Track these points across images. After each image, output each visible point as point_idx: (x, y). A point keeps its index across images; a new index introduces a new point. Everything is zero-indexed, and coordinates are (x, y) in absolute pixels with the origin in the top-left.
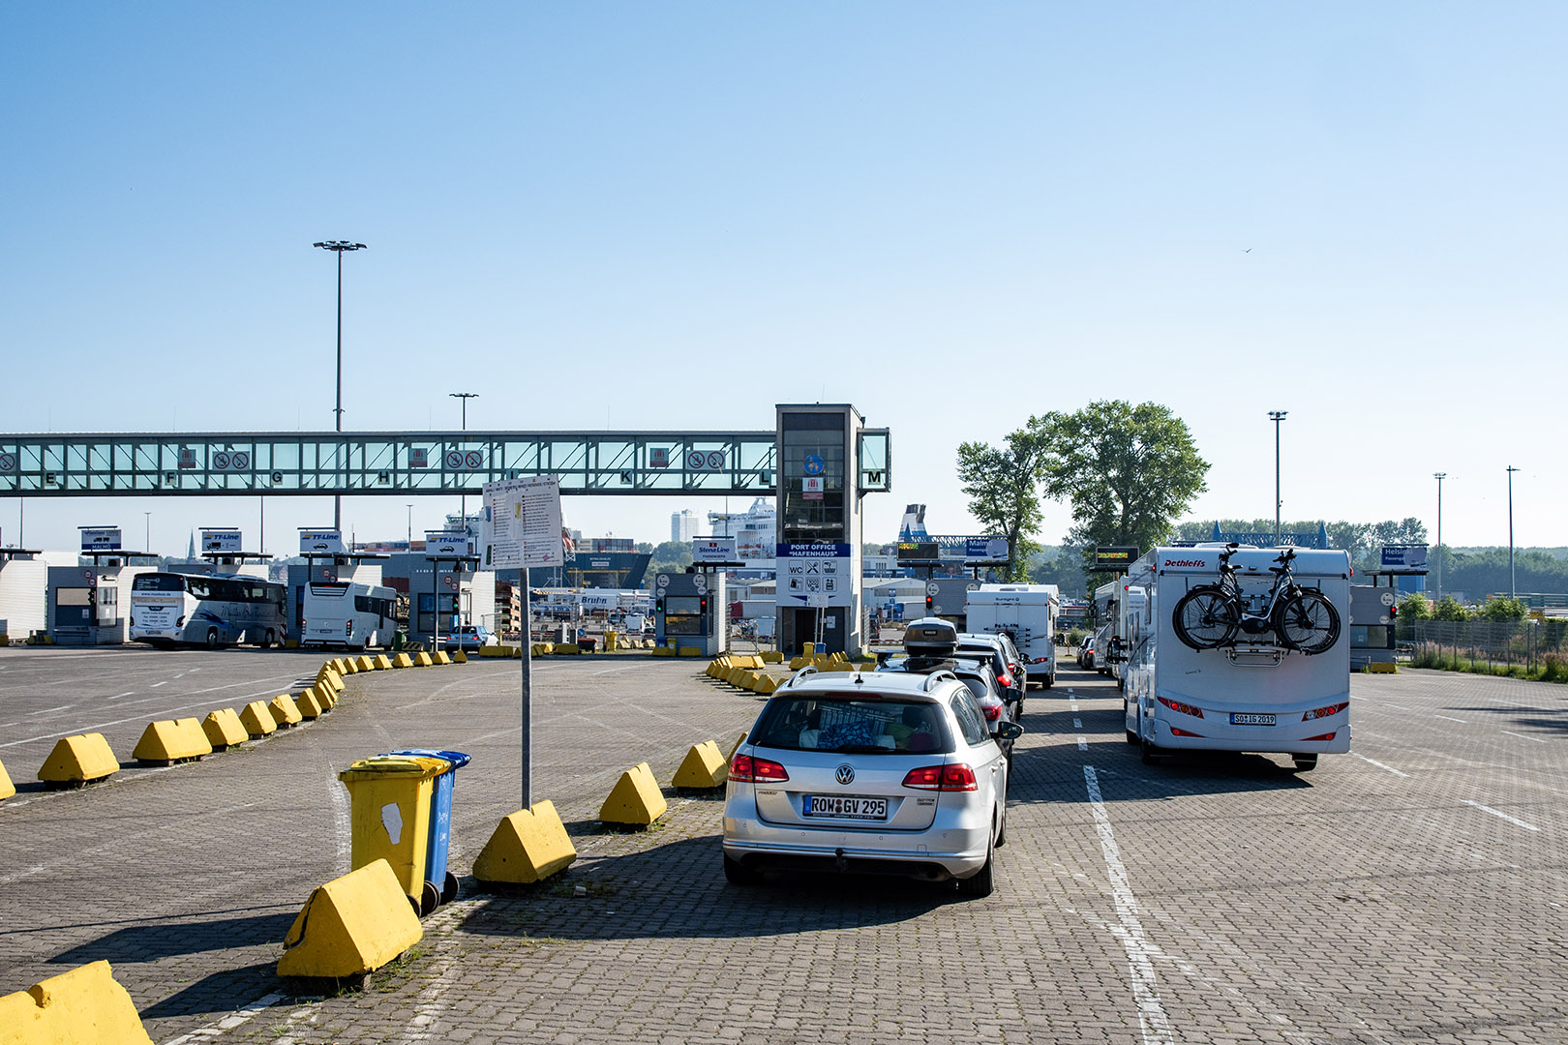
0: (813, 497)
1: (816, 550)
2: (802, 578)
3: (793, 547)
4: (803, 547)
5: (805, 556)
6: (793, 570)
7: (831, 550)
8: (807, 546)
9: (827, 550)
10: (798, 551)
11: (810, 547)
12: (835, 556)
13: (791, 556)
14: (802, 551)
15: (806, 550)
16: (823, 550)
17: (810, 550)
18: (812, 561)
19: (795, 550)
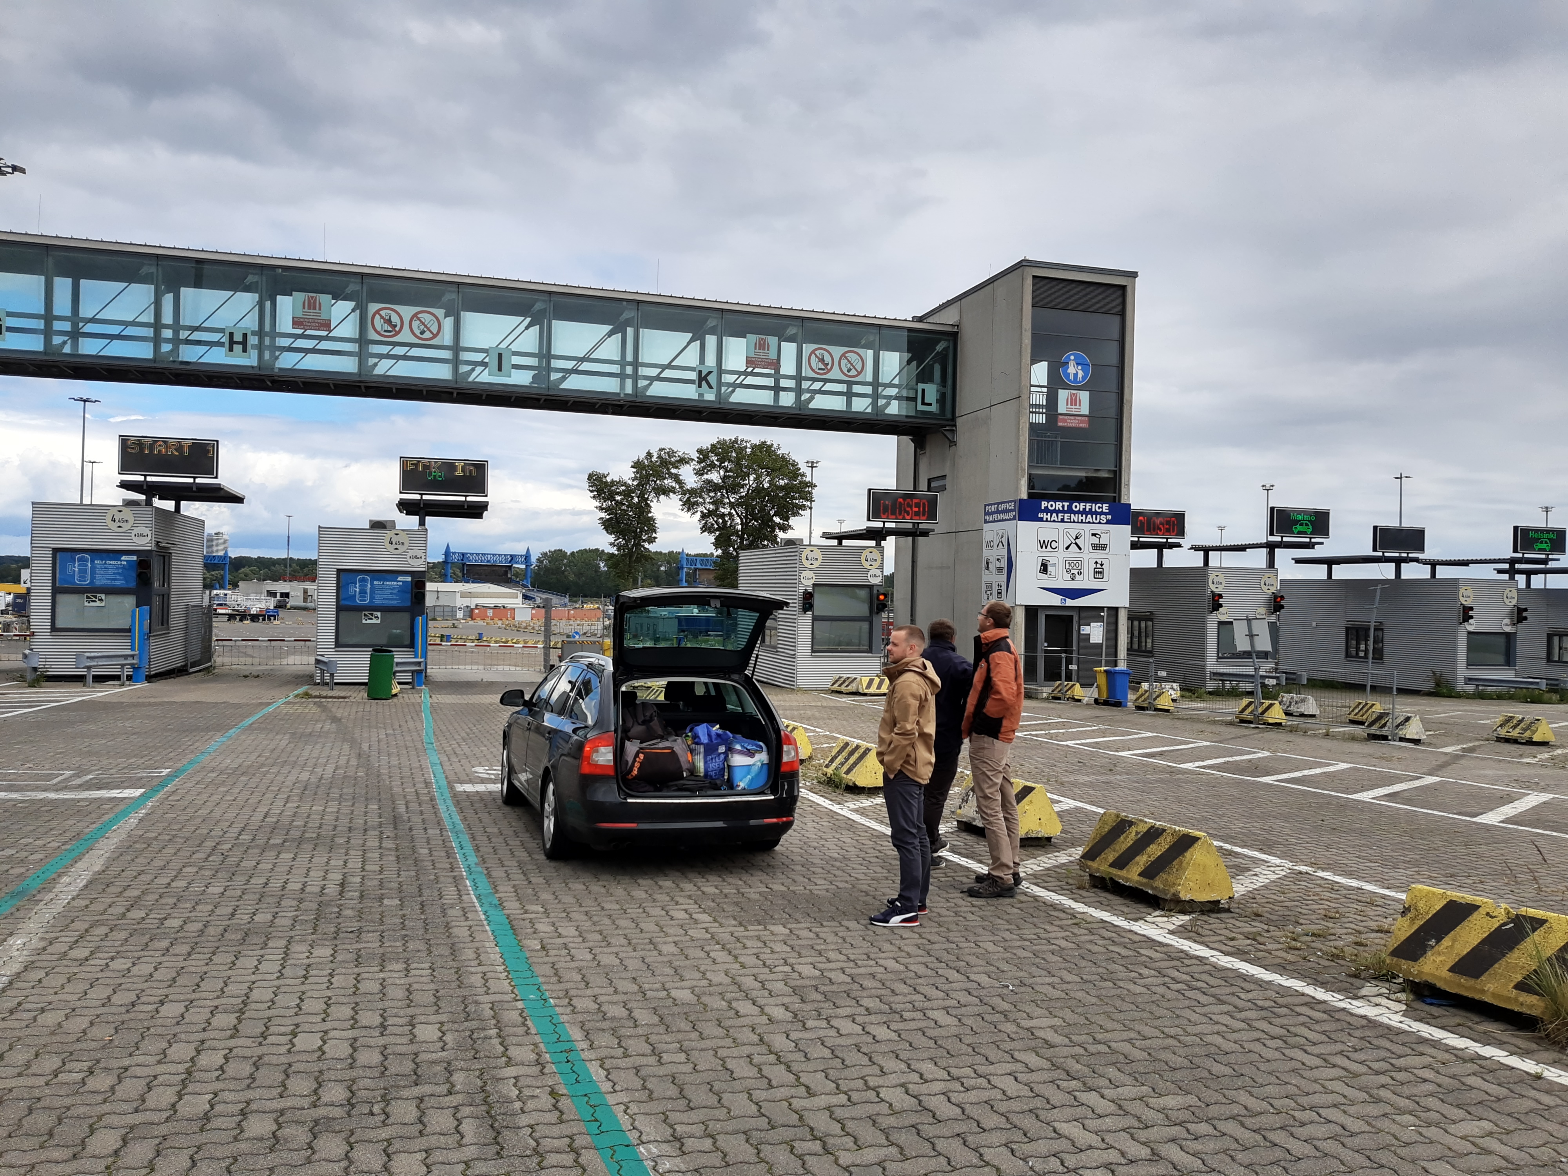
0: (1072, 423)
1: (1079, 512)
2: (1057, 558)
3: (1044, 504)
4: (1059, 505)
5: (1063, 521)
6: (1043, 544)
7: (1102, 513)
8: (1066, 504)
9: (1096, 513)
10: (1052, 512)
11: (1070, 507)
12: (1108, 522)
13: (1041, 520)
14: (1057, 512)
15: (1063, 512)
16: (1091, 512)
17: (1070, 511)
18: (1073, 529)
19: (1047, 510)
